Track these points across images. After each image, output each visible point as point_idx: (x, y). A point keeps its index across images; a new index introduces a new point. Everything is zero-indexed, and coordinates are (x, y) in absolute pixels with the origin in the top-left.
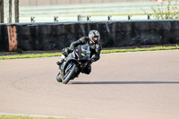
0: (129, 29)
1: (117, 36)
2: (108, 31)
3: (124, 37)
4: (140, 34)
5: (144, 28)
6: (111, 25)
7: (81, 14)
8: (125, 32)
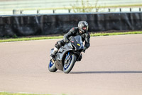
0: (54, 20)
1: (44, 26)
2: (37, 22)
3: (50, 26)
4: (62, 24)
5: (65, 19)
6: (39, 17)
7: (15, 9)
8: (51, 23)
